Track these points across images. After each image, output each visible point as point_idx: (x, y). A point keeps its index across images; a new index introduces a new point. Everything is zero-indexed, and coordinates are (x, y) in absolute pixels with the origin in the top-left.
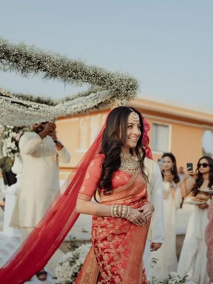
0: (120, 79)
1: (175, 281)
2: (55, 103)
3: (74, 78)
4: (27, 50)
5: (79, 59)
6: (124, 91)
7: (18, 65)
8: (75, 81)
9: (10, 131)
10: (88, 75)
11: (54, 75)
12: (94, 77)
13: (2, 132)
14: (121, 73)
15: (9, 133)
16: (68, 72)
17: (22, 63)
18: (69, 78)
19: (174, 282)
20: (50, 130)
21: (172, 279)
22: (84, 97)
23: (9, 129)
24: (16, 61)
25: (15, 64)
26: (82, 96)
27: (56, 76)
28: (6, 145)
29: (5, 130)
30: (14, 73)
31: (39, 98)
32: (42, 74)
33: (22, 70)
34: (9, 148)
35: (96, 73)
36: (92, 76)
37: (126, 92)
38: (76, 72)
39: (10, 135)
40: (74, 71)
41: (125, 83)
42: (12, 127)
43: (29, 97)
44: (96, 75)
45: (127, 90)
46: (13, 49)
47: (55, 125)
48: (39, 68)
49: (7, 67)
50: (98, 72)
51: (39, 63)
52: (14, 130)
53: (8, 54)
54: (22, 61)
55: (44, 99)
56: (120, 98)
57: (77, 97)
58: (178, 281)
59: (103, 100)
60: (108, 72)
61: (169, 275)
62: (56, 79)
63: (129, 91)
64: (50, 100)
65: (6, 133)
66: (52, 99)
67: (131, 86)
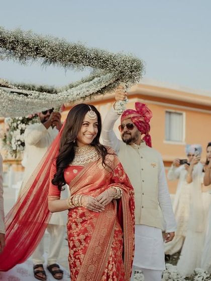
0: (123, 61)
1: (202, 277)
2: (58, 91)
3: (75, 62)
4: (24, 35)
5: (79, 42)
6: (128, 72)
7: (15, 52)
8: (75, 66)
9: (19, 122)
10: (89, 58)
11: (53, 60)
12: (96, 60)
13: (10, 124)
14: (123, 54)
15: (17, 125)
16: (67, 56)
17: (20, 50)
18: (69, 63)
19: (200, 279)
20: (55, 119)
21: (199, 275)
22: (87, 83)
23: (18, 120)
24: (13, 48)
25: (12, 51)
26: (86, 82)
27: (56, 61)
28: (15, 137)
29: (13, 122)
30: (12, 60)
31: (41, 87)
32: (40, 60)
33: (20, 57)
34: (18, 141)
35: (97, 55)
36: (93, 59)
37: (130, 73)
38: (76, 55)
39: (19, 126)
40: (74, 55)
41: (129, 64)
42: (21, 118)
43: (31, 86)
44: (97, 58)
45: (131, 72)
46: (9, 36)
47: (59, 114)
48: (37, 54)
49: (4, 55)
50: (99, 55)
51: (37, 49)
52: (23, 122)
53: (4, 41)
54: (19, 48)
55: (47, 88)
56: (125, 81)
57: (80, 84)
58: (205, 278)
59: (107, 84)
60: (110, 54)
61: (194, 271)
62: (56, 64)
63: (133, 73)
64: (53, 88)
65: (15, 125)
66: (55, 87)
67: (136, 68)
